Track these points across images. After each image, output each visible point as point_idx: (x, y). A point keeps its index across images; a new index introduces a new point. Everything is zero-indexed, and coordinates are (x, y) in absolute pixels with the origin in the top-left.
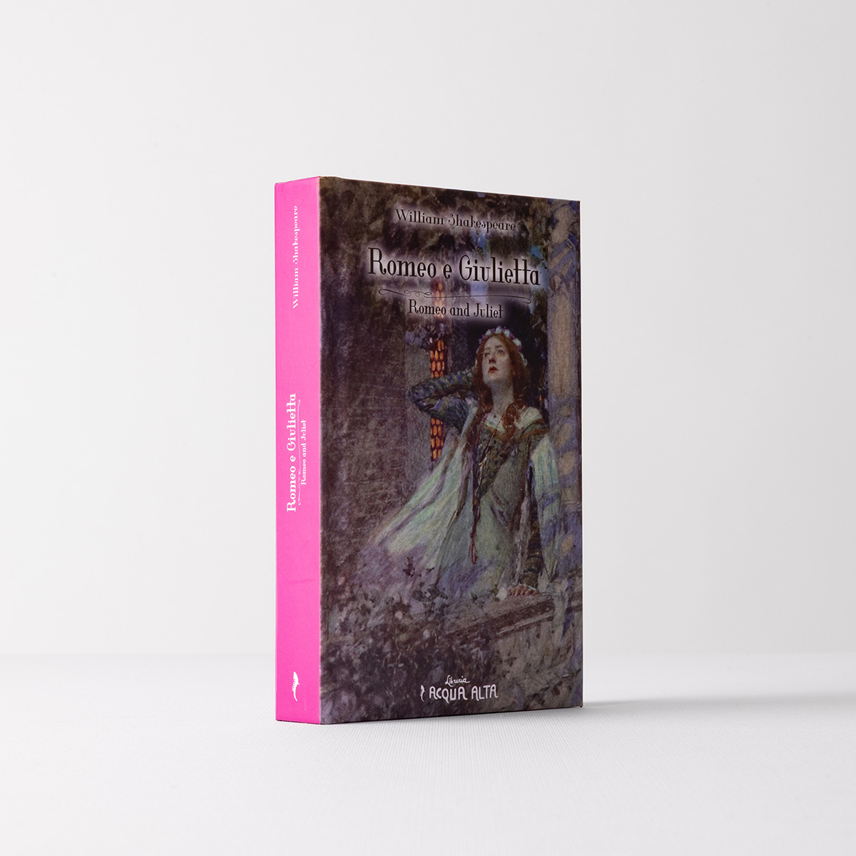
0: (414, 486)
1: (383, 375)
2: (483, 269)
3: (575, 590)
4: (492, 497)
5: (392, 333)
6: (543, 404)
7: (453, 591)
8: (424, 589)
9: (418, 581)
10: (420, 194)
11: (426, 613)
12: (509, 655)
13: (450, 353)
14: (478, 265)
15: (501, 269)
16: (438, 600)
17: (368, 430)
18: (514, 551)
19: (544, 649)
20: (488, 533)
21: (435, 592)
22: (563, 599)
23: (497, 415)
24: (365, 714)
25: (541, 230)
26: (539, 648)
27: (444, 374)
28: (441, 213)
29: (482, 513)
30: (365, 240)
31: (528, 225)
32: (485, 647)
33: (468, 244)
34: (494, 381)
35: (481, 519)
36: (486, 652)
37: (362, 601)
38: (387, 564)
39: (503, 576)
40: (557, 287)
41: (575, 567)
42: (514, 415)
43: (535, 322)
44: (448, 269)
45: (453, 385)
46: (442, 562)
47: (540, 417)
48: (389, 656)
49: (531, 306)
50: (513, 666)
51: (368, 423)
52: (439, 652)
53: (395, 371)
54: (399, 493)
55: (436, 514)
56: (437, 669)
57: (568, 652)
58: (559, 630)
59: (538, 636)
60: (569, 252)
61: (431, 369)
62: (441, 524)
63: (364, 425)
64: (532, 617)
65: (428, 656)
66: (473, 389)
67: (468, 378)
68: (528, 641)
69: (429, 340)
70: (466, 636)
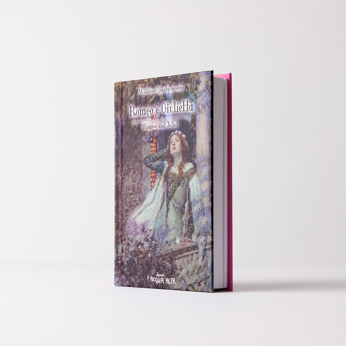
0: (145, 197)
1: (134, 155)
2: (171, 107)
3: (208, 241)
4: (174, 201)
5: (137, 138)
6: (194, 161)
7: (159, 239)
8: (148, 238)
9: (146, 234)
10: (147, 82)
11: (149, 247)
12: (180, 267)
13: (158, 143)
14: (169, 106)
15: (177, 106)
16: (153, 242)
17: (129, 176)
18: (183, 224)
19: (194, 266)
20: (172, 215)
21: (152, 239)
22: (202, 245)
23: (176, 167)
24: (128, 284)
25: (194, 87)
26: (192, 265)
27: (156, 152)
28: (155, 88)
29: (170, 208)
30: (129, 104)
31: (189, 86)
32: (171, 262)
33: (165, 98)
34: (175, 153)
35: (170, 210)
36: (171, 265)
37: (128, 241)
38: (136, 227)
39: (178, 234)
40: (200, 110)
41: (207, 231)
42: (182, 166)
43: (191, 127)
44: (157, 110)
45: (159, 156)
46: (155, 227)
47: (193, 167)
48: (136, 262)
49: (190, 120)
50: (182, 271)
51: (129, 173)
52: (154, 263)
53: (138, 153)
54: (140, 200)
55: (153, 208)
56: (153, 269)
57: (204, 268)
58: (201, 258)
59: (192, 260)
60: (206, 94)
61: (151, 150)
62: (155, 212)
63: (128, 174)
64: (189, 252)
65: (150, 264)
66: (166, 157)
67: (164, 153)
68: (188, 261)
69: (150, 139)
70: (164, 257)
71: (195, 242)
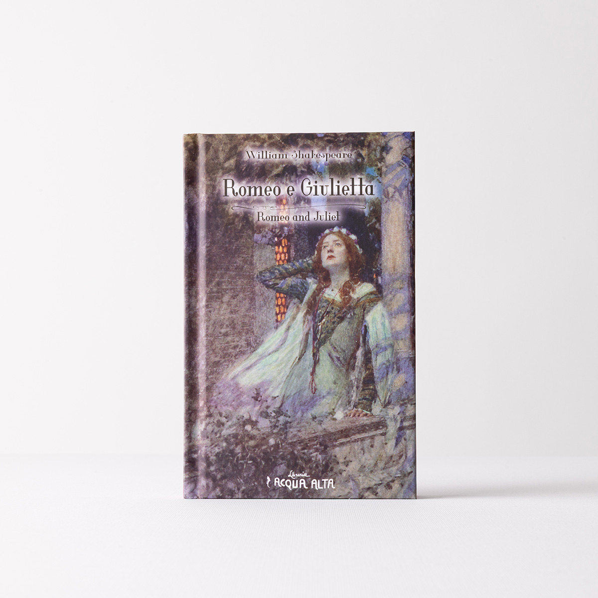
0: (261, 339)
1: (235, 265)
2: (322, 187)
3: (407, 414)
4: (330, 347)
5: (243, 235)
6: (377, 281)
7: (295, 412)
8: (269, 411)
9: (265, 404)
10: (267, 139)
11: (271, 427)
12: (345, 458)
13: (293, 247)
14: (318, 185)
15: (338, 186)
16: (282, 419)
17: (222, 302)
18: (350, 386)
19: (378, 456)
20: (326, 373)
21: (279, 413)
22: (396, 420)
23: (335, 289)
24: (219, 493)
25: (375, 156)
26: (373, 455)
27: (287, 262)
28: (285, 151)
29: (321, 358)
30: (220, 174)
31: (364, 153)
32: (324, 452)
33: (309, 169)
34: (332, 265)
35: (320, 362)
36: (324, 456)
37: (218, 417)
38: (238, 393)
39: (340, 402)
40: (390, 196)
41: (407, 398)
42: (350, 289)
43: (369, 222)
44: (291, 189)
45: (295, 269)
46: (285, 392)
47: (375, 289)
48: (240, 455)
49: (366, 211)
50: (348, 467)
51: (222, 297)
52: (283, 454)
53: (245, 261)
54: (249, 344)
55: (280, 359)
56: (281, 466)
57: (400, 459)
58: (392, 443)
59: (372, 446)
60: (402, 170)
61: (276, 259)
62: (285, 366)
63: (219, 299)
64: (366, 432)
65: (274, 457)
66: (313, 271)
67: (308, 264)
68: (362, 449)
69: (274, 239)
70: (307, 444)
71: (379, 415)
